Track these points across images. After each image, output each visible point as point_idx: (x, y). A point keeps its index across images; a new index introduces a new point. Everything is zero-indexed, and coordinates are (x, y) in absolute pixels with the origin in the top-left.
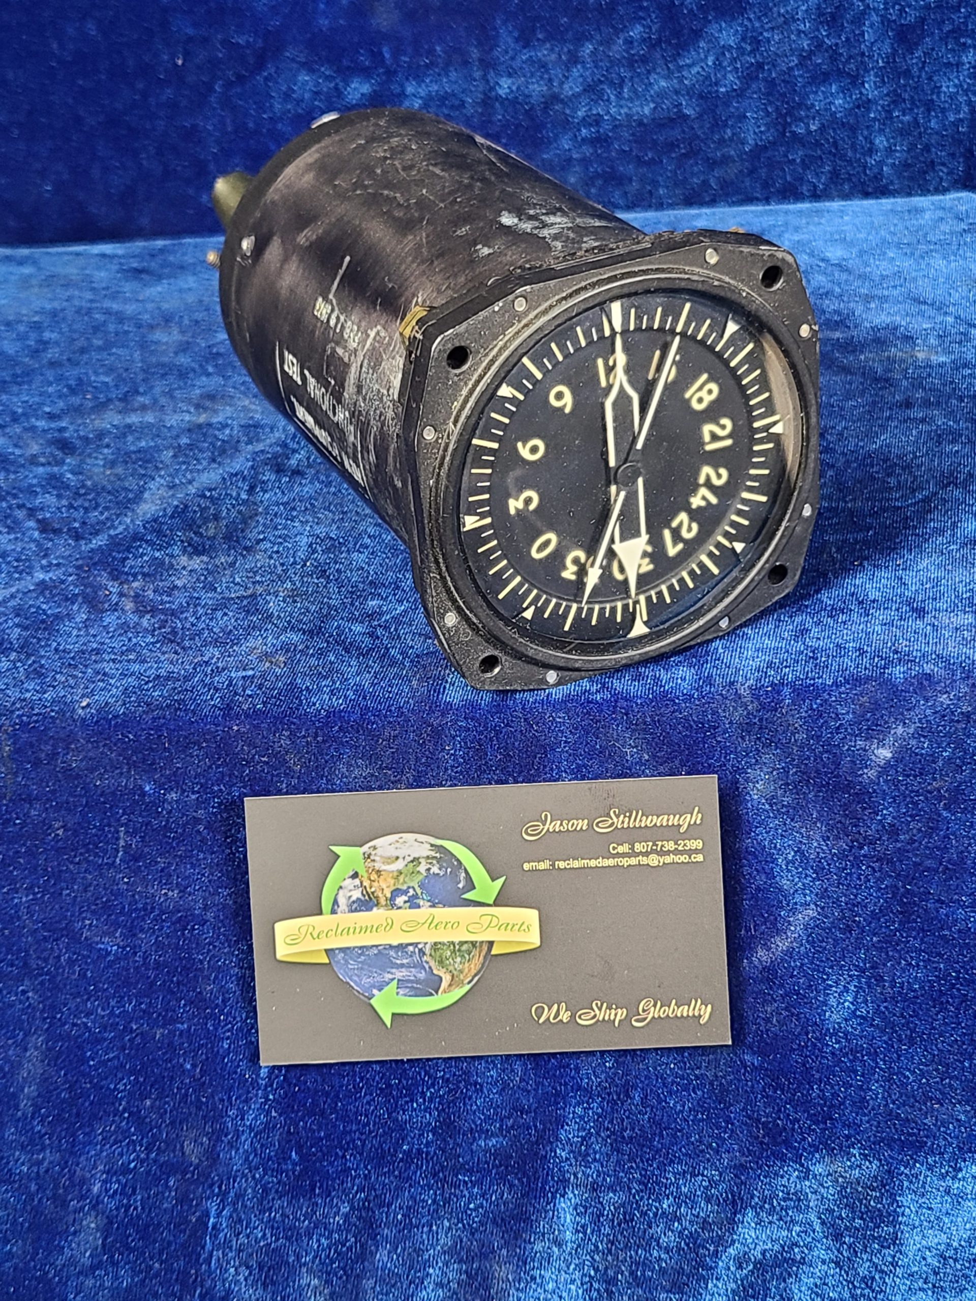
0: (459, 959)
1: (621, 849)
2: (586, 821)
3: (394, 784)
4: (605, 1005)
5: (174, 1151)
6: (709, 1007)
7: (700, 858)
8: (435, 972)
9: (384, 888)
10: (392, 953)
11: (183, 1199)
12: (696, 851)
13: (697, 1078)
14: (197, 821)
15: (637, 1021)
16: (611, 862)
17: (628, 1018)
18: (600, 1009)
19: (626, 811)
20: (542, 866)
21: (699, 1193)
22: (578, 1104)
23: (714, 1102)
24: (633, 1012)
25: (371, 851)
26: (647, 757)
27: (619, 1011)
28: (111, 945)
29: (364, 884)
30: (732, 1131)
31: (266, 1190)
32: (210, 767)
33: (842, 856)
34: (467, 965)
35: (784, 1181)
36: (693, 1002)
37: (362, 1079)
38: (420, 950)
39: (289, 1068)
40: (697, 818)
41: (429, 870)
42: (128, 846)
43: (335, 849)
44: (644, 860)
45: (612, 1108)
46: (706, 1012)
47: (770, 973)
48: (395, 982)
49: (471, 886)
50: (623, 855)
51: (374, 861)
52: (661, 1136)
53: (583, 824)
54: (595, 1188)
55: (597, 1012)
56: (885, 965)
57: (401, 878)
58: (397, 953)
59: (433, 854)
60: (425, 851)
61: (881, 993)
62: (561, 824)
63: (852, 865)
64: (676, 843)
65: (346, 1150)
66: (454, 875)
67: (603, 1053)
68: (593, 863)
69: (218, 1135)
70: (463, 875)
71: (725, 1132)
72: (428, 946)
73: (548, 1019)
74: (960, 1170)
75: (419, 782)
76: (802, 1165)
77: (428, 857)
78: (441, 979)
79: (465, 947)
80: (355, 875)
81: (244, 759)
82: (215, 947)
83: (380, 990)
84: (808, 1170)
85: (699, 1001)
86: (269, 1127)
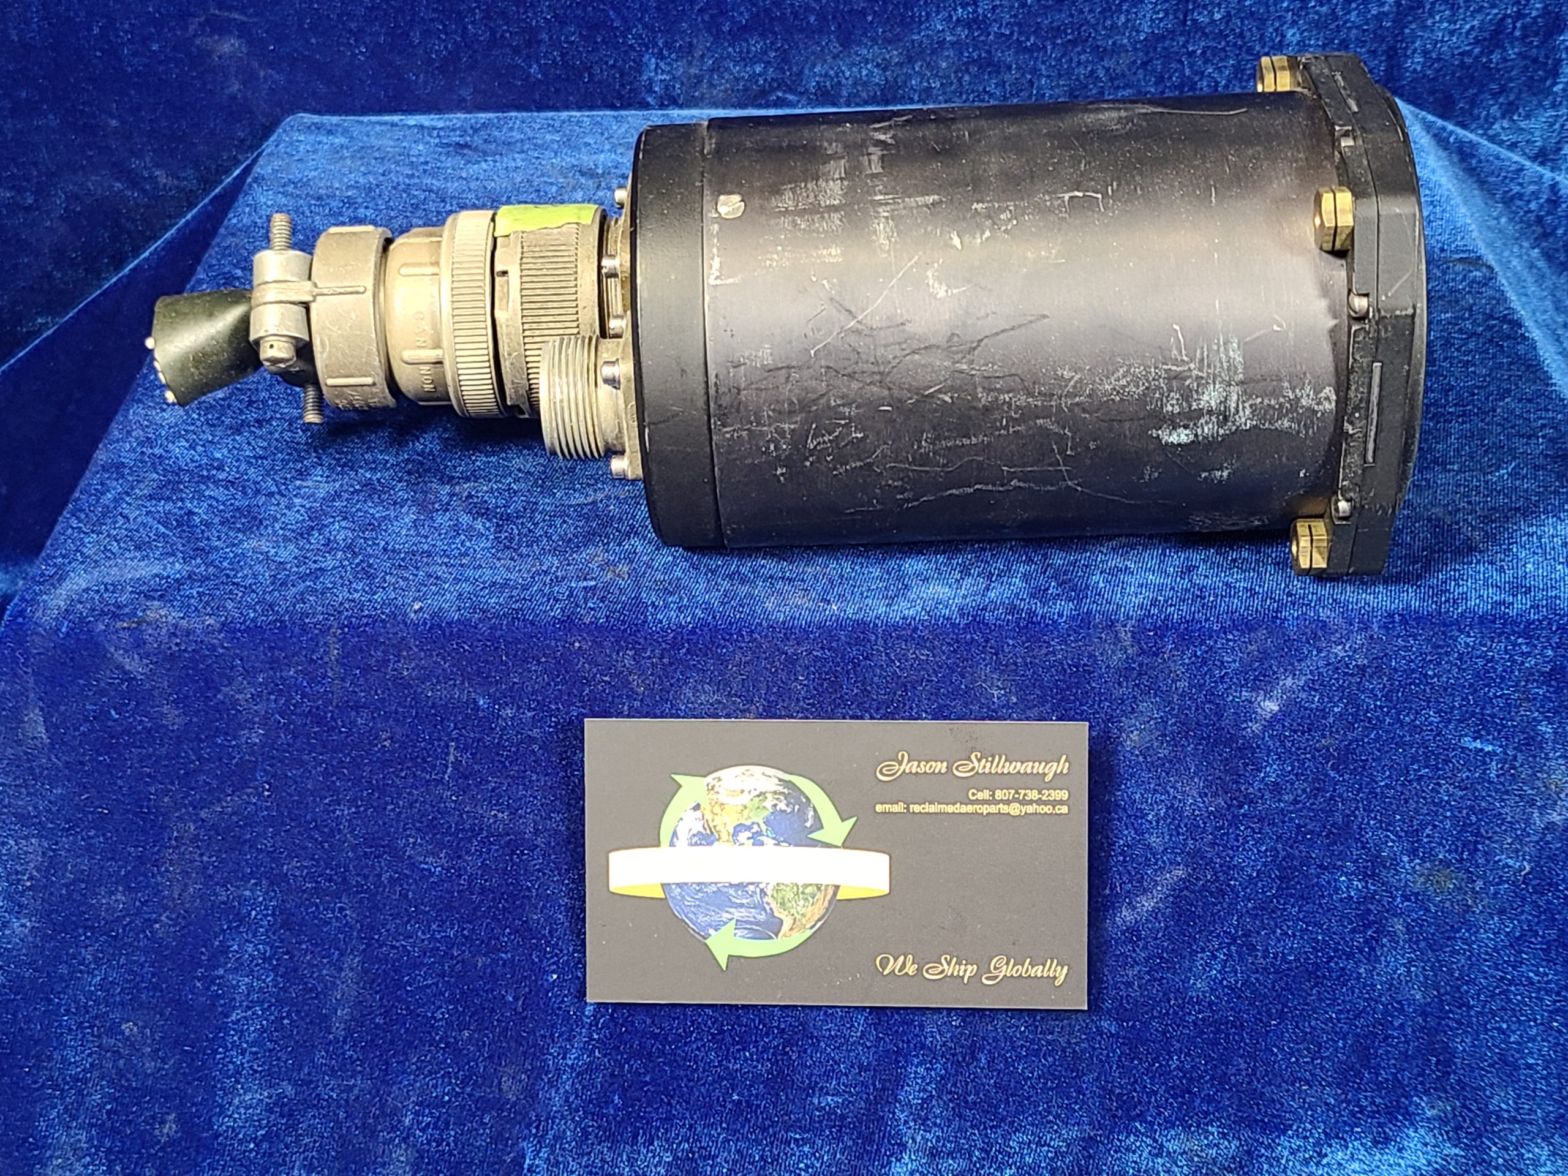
0: (802, 902)
1: (980, 796)
2: (945, 764)
3: (743, 713)
4: (955, 960)
5: (491, 1087)
6: (1066, 968)
7: (1064, 809)
8: (776, 914)
9: (726, 822)
10: (732, 891)
11: (498, 1138)
12: (1061, 802)
13: (1049, 1043)
14: (533, 740)
15: (987, 978)
16: (970, 809)
17: (978, 976)
18: (949, 963)
19: (988, 755)
20: (896, 808)
21: (1043, 1165)
22: (920, 1064)
23: (1066, 1070)
24: (984, 968)
25: (713, 783)
26: (1015, 700)
27: (970, 967)
28: (436, 865)
29: (706, 817)
30: (1084, 1103)
31: (586, 1134)
32: (548, 684)
33: (1218, 815)
34: (810, 908)
35: (1135, 1157)
36: (1049, 961)
37: (693, 1022)
38: (762, 890)
39: (617, 1006)
40: (1063, 767)
41: (775, 806)
42: (457, 763)
43: (677, 777)
44: (1004, 809)
45: (956, 1071)
46: (1062, 973)
47: (1133, 933)
48: (734, 922)
49: (819, 825)
50: (984, 802)
51: (718, 793)
52: (1007, 1103)
53: (942, 767)
54: (933, 1154)
55: (946, 967)
56: (1258, 933)
57: (746, 812)
58: (736, 891)
59: (781, 789)
60: (772, 785)
61: (1252, 963)
62: (919, 766)
63: (1230, 825)
64: (1040, 793)
65: (672, 1097)
66: (802, 813)
67: (949, 1010)
68: (950, 809)
69: (537, 1073)
70: (811, 813)
71: (1076, 1103)
72: (770, 887)
73: (893, 971)
74: (1326, 1155)
75: (769, 713)
76: (1156, 1141)
77: (775, 793)
78: (781, 922)
79: (809, 890)
80: (697, 807)
81: (585, 678)
82: (544, 874)
83: (716, 930)
84: (1162, 1145)
85: (1055, 961)
86: (590, 1068)
